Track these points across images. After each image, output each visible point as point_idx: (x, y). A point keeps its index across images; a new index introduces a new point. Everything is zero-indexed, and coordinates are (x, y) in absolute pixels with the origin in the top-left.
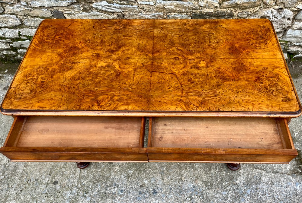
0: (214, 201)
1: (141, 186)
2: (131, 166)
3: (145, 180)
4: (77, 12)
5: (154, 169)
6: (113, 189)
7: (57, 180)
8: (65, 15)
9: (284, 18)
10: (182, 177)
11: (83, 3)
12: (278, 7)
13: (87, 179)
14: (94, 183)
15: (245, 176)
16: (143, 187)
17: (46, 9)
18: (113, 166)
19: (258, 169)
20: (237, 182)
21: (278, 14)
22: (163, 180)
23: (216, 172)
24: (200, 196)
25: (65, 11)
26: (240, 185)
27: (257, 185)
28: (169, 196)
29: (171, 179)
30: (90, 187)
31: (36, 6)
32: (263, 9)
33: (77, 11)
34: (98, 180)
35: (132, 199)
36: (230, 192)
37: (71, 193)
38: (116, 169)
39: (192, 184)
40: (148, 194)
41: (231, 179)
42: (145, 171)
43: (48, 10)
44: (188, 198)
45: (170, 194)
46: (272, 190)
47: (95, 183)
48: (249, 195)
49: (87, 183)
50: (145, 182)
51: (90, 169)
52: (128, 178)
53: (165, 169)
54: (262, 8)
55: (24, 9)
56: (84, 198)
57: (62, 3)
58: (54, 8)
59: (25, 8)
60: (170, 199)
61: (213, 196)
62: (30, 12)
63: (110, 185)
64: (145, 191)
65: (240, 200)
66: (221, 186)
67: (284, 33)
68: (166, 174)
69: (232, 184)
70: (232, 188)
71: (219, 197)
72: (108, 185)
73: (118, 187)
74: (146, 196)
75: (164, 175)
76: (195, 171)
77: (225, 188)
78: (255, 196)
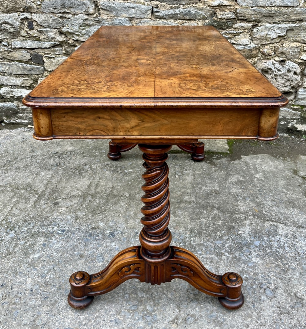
0: (202, 249)
1: (93, 228)
2: (83, 208)
3: (101, 222)
4: (57, 56)
5: (116, 213)
6: (51, 229)
8: (44, 59)
9: (289, 71)
11: (66, 46)
12: (279, 58)
13: (17, 217)
14: (25, 221)
15: (253, 227)
16: (96, 229)
17: (27, 51)
18: (58, 207)
19: (273, 221)
20: (239, 232)
21: (281, 66)
23: (207, 221)
24: (180, 244)
25: (46, 54)
26: (244, 235)
27: (270, 238)
28: (133, 240)
30: (19, 224)
31: (17, 47)
32: (262, 61)
33: (58, 54)
34: (34, 218)
35: (75, 240)
36: (228, 242)
38: (62, 210)
40: (101, 236)
41: (230, 229)
42: (103, 214)
43: (28, 52)
45: (134, 238)
46: (295, 244)
47: (27, 221)
48: (256, 247)
49: (16, 220)
50: (99, 225)
52: (76, 219)
53: (132, 213)
54: (260, 59)
55: (3, 50)
56: (5, 234)
57: (44, 45)
58: (35, 50)
59: (4, 48)
60: (133, 243)
61: (200, 245)
62: (9, 54)
63: (48, 224)
64: (98, 233)
65: (242, 251)
66: (214, 235)
67: (295, 95)
68: (133, 218)
69: (232, 234)
70: (231, 238)
71: (210, 246)
72: (46, 224)
73: (59, 227)
74: (97, 238)
75: (129, 219)
76: (176, 217)
77: (220, 238)
78: (267, 249)
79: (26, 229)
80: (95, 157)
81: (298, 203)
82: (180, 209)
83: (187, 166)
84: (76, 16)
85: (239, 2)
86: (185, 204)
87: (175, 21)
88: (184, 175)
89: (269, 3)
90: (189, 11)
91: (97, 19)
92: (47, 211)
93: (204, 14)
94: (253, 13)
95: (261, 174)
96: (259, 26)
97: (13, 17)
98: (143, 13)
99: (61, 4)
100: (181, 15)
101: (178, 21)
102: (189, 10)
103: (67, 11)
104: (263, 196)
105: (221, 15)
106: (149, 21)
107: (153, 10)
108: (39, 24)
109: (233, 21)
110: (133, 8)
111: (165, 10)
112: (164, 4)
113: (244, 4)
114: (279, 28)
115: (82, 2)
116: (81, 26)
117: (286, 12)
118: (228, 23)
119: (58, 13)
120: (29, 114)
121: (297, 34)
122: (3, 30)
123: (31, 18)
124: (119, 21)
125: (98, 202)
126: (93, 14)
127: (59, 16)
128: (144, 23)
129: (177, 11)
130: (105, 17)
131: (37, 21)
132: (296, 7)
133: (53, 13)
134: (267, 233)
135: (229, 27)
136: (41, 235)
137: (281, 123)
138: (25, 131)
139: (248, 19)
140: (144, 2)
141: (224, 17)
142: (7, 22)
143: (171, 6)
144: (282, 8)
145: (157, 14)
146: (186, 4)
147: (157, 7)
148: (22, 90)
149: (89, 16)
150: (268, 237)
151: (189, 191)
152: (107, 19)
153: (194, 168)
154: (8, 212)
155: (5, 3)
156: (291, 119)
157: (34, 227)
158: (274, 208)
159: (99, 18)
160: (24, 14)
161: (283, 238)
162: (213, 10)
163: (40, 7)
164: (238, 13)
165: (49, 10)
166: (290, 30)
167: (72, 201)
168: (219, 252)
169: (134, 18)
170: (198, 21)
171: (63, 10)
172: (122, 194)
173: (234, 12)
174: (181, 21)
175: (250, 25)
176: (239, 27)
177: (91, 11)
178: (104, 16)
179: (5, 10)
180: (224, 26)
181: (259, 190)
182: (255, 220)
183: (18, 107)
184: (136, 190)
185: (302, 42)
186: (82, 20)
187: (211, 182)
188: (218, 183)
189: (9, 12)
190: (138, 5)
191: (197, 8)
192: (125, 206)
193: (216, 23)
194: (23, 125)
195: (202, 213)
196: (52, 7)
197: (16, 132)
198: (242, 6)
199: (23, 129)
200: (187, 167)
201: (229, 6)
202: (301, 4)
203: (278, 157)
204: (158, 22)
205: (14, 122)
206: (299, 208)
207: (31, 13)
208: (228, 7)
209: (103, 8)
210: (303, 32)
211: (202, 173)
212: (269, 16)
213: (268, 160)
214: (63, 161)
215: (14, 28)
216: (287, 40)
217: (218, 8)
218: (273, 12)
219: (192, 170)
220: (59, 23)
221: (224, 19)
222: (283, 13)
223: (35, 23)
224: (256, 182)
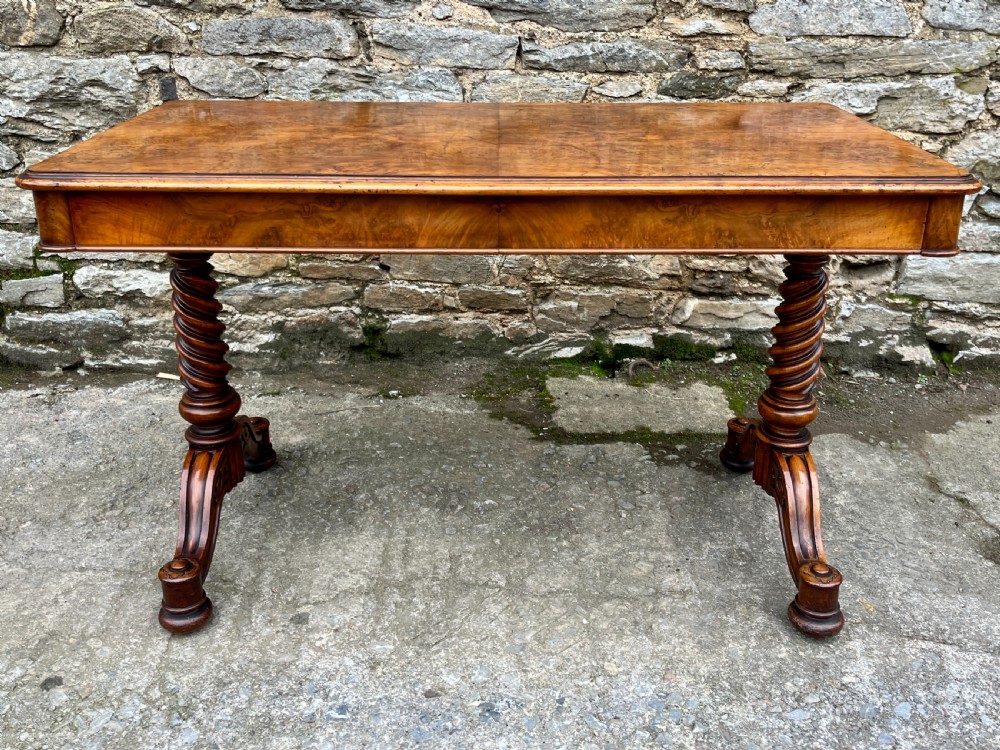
0: (760, 742)
1: (429, 695)
2: (384, 630)
3: (449, 674)
5: (484, 639)
6: (304, 704)
7: (62, 674)
10: (606, 663)
13: (190, 672)
14: (221, 684)
15: (876, 661)
16: (437, 695)
18: (309, 631)
19: (924, 639)
20: (846, 680)
22: (525, 671)
23: (747, 649)
24: (693, 727)
26: (860, 687)
27: (933, 690)
28: (555, 725)
29: (559, 668)
30: (204, 696)
34: (242, 673)
35: (386, 738)
36: (824, 712)
37: (115, 718)
38: (321, 639)
39: (654, 687)
40: (459, 720)
41: (817, 671)
42: (445, 647)
44: (638, 732)
45: (557, 719)
47: (225, 684)
48: (907, 723)
49: (192, 685)
50: (444, 682)
51: (211, 641)
52: (373, 668)
53: (529, 637)
56: (168, 733)
60: (560, 734)
61: (750, 727)
63: (291, 688)
64: (448, 710)
65: (872, 738)
66: (778, 693)
67: (897, 268)
68: (536, 654)
69: (827, 686)
70: (828, 698)
71: (780, 729)
72: (285, 689)
73: (326, 697)
74: (449, 725)
75: (528, 658)
76: (659, 644)
77: (797, 700)
78: (935, 726)
79: (229, 710)
80: (377, 464)
81: (971, 575)
82: (662, 617)
83: (641, 478)
84: (301, 64)
85: (755, 24)
86: (670, 600)
87: (581, 77)
88: (641, 507)
89: (834, 28)
90: (622, 50)
91: (363, 73)
92: (279, 646)
93: (661, 58)
94: (791, 55)
95: (844, 493)
96: (806, 89)
97: (116, 66)
98: (494, 56)
99: (260, 31)
100: (598, 61)
101: (590, 76)
102: (620, 46)
103: (276, 48)
104: (872, 561)
105: (707, 60)
106: (510, 76)
107: (520, 47)
108: (194, 88)
109: (738, 75)
110: (465, 41)
111: (554, 47)
112: (551, 29)
113: (767, 31)
114: (858, 94)
115: (319, 25)
116: (316, 92)
117: (877, 52)
118: (726, 81)
119: (250, 56)
120: (161, 341)
121: (905, 108)
122: (87, 103)
123: (171, 70)
124: (425, 78)
125: (421, 607)
126: (350, 58)
127: (253, 65)
128: (496, 81)
129: (587, 49)
130: (386, 66)
131: (187, 76)
132: (903, 38)
133: (236, 55)
134: (921, 676)
135: (727, 92)
136: (279, 729)
137: (861, 345)
138: (150, 391)
139: (778, 69)
140: (497, 24)
141: (715, 64)
142: (99, 81)
143: (569, 34)
144: (868, 40)
145: (532, 57)
146: (610, 30)
147: (532, 38)
148: (140, 272)
149: (341, 62)
150: (927, 688)
151: (669, 557)
152: (390, 72)
153: (662, 486)
154: (161, 658)
155: (91, 28)
156: (887, 332)
157: (250, 702)
158: (915, 598)
159: (368, 68)
160: (149, 57)
161: (968, 690)
162: (685, 45)
163: (197, 38)
164: (751, 55)
165: (225, 46)
166: (887, 97)
167: (346, 610)
168: (808, 746)
169: (467, 68)
170: (642, 75)
171: (265, 48)
172: (485, 579)
173: (739, 52)
174: (596, 76)
175: (784, 85)
176: (753, 93)
177: (347, 49)
178: (382, 63)
179: (92, 48)
180: (714, 90)
181: (856, 544)
182: (876, 637)
183: (126, 321)
184: (522, 562)
185: (917, 128)
186: (321, 76)
187: (721, 528)
188: (740, 528)
189: (103, 51)
190: (480, 32)
191: (642, 42)
192: (503, 616)
193: (692, 82)
194: (143, 372)
195: (724, 625)
196: (232, 38)
197: (124, 395)
198: (762, 35)
199: (142, 385)
200: (642, 484)
201: (727, 35)
202: (917, 31)
203: (872, 441)
204: (535, 79)
205: (117, 364)
206: (979, 593)
207: (170, 54)
208: (725, 38)
209: (381, 40)
210: (921, 104)
211: (690, 499)
212: (834, 62)
213: (851, 451)
214: (285, 479)
215: (121, 99)
216: (877, 123)
217: (698, 41)
218: (844, 51)
219: (660, 492)
220: (253, 84)
221: (716, 69)
222: (869, 54)
223: (180, 85)
224: (842, 520)
